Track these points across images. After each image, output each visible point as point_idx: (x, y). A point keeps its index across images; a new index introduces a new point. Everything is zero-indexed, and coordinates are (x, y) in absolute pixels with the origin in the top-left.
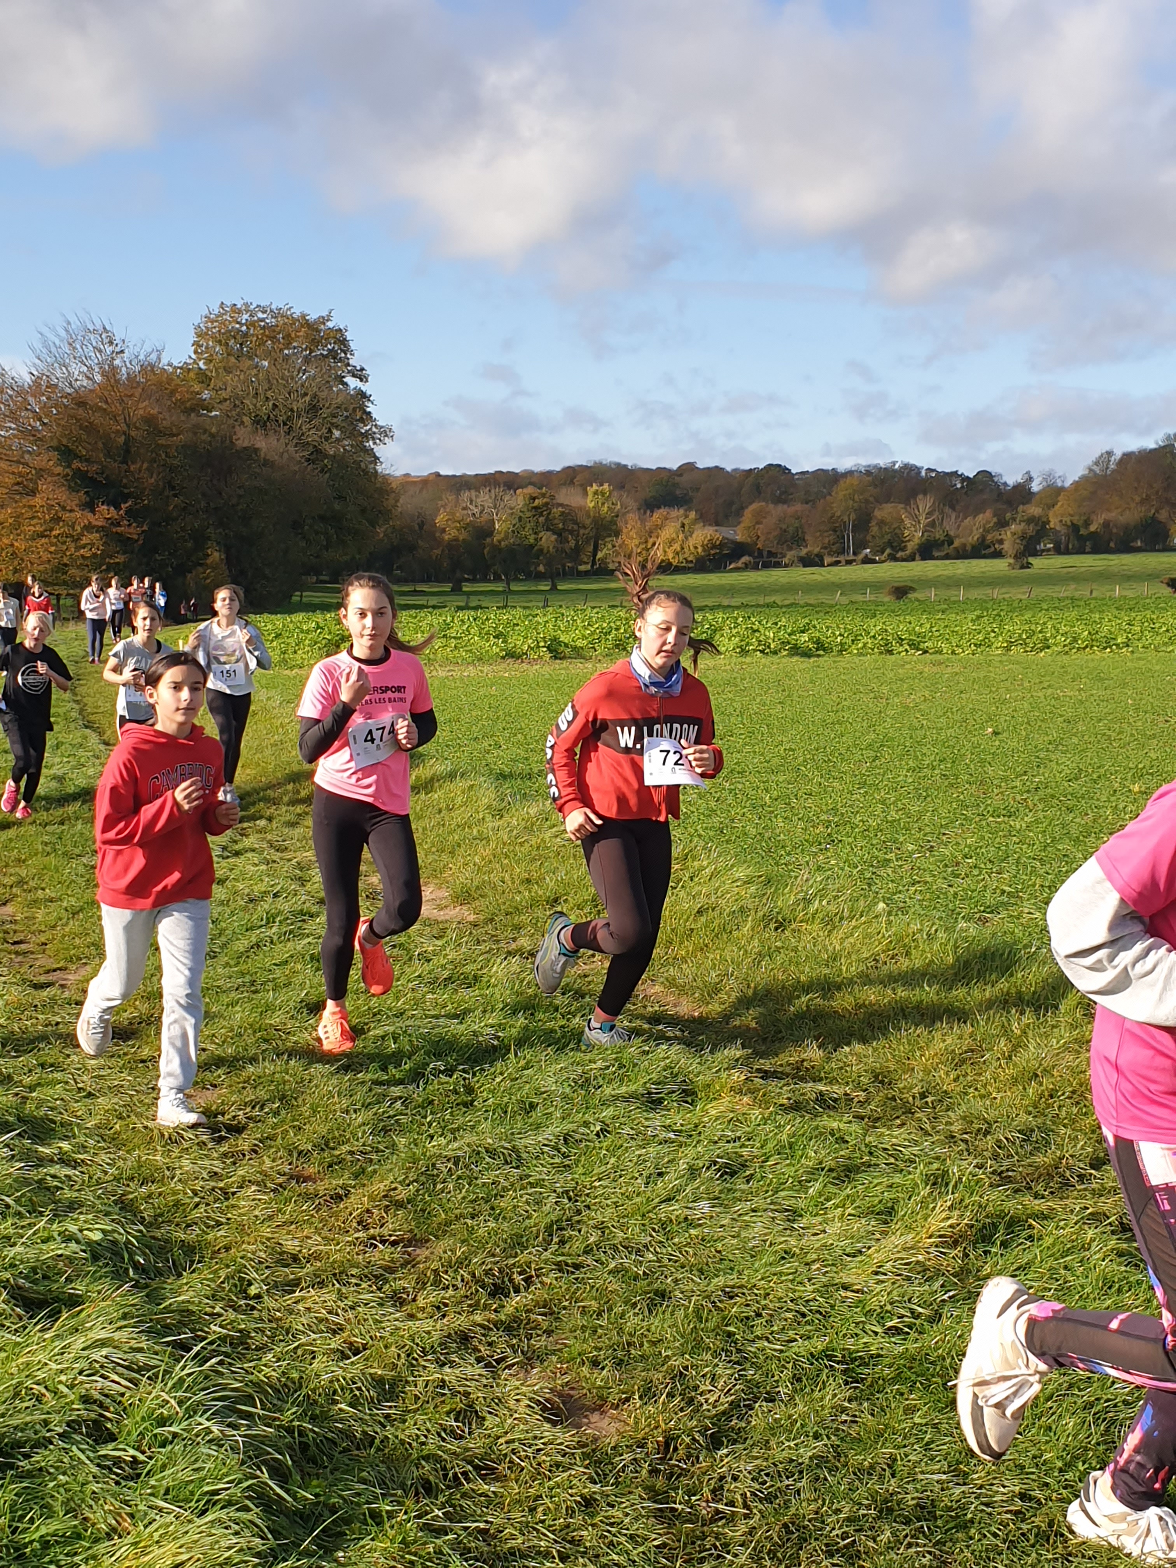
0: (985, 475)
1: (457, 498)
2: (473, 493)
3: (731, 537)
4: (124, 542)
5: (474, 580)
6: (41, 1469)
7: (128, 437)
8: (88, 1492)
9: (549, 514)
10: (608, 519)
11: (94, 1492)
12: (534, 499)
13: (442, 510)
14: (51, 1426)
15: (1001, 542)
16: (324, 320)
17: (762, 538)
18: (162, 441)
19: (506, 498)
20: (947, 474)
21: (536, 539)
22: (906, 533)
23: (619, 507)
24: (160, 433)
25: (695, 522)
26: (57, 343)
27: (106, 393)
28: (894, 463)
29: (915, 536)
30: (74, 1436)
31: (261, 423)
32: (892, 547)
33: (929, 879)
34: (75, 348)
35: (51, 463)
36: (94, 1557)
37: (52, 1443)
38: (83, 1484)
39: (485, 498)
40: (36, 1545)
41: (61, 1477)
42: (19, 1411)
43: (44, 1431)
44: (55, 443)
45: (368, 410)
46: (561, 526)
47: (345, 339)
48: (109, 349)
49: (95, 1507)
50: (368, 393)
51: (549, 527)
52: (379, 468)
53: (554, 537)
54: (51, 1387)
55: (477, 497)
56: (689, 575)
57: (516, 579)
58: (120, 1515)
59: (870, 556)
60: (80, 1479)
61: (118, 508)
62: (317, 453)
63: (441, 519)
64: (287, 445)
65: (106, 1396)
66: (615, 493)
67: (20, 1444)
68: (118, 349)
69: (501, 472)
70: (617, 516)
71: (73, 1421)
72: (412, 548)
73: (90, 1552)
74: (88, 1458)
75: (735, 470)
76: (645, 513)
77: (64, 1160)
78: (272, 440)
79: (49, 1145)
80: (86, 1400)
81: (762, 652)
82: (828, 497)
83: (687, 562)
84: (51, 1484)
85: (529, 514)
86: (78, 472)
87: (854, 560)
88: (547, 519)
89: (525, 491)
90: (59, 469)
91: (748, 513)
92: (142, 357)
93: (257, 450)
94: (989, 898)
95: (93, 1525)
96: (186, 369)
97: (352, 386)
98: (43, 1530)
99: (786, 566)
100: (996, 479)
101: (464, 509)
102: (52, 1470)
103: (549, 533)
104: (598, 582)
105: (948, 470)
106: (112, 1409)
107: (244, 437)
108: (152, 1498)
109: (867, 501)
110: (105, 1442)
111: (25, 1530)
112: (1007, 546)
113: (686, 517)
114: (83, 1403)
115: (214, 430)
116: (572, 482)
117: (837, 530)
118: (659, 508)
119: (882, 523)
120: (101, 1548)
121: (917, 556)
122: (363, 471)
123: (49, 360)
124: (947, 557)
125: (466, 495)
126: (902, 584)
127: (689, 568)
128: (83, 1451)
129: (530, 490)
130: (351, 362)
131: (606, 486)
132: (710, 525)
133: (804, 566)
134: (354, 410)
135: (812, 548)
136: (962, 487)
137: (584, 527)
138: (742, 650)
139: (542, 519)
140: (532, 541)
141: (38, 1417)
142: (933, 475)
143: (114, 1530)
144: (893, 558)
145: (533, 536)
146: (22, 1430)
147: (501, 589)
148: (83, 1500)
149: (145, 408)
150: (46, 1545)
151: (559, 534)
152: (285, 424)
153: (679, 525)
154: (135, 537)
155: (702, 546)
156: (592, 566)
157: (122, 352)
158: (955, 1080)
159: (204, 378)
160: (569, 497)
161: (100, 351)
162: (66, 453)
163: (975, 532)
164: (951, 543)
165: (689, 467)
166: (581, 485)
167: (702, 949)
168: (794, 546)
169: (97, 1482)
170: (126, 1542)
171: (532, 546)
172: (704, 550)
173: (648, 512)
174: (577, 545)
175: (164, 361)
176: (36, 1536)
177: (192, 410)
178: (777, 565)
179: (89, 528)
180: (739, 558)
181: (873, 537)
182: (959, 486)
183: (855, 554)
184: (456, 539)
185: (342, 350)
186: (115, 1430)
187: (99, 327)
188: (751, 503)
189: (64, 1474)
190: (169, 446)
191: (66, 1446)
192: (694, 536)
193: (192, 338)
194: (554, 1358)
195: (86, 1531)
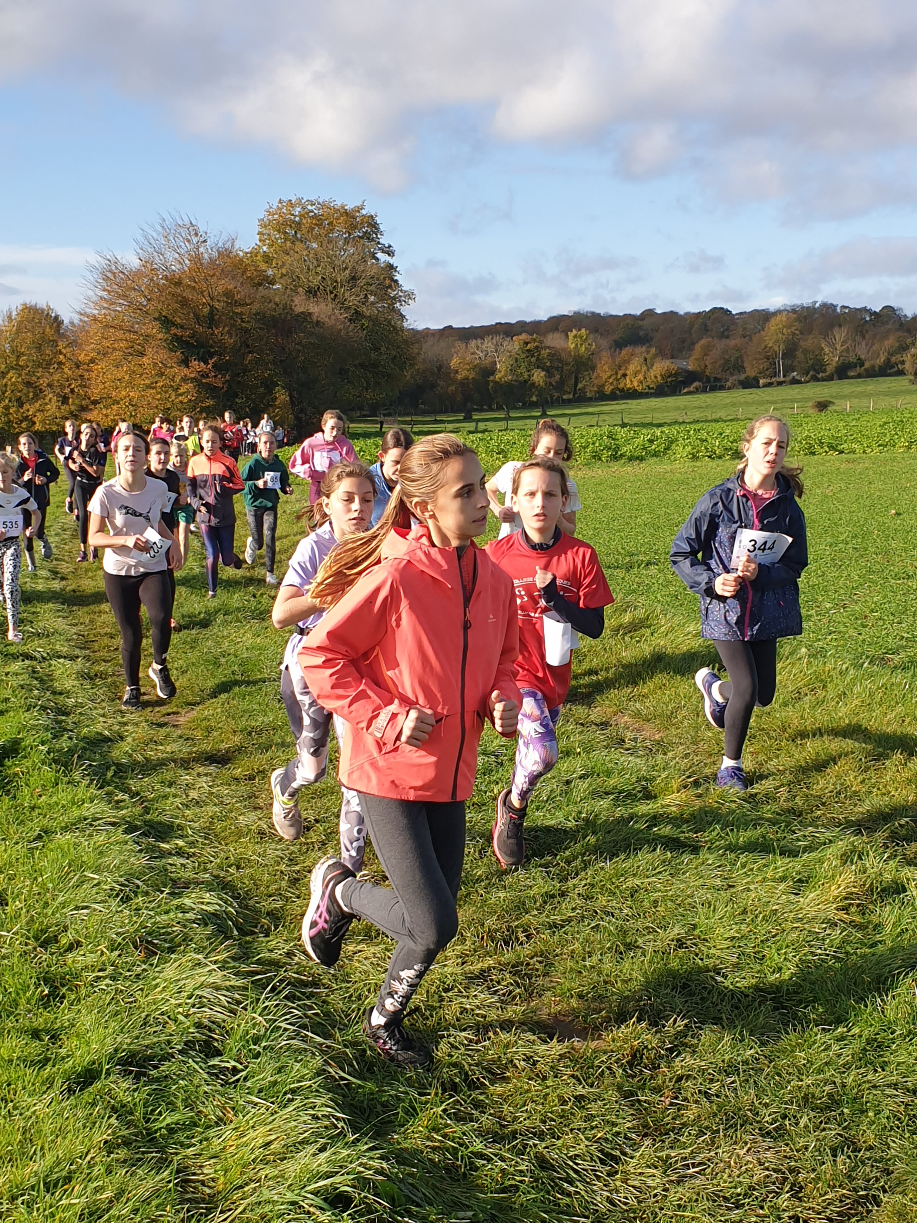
0: (889, 309)
1: (467, 346)
2: (479, 341)
3: (684, 367)
4: (212, 390)
5: (481, 410)
6: (166, 1077)
7: (212, 307)
8: (201, 1093)
9: (539, 355)
10: (586, 356)
11: (206, 1092)
12: (527, 343)
13: (455, 355)
14: (172, 1045)
15: (903, 362)
16: (359, 209)
17: (709, 367)
18: (239, 310)
19: (505, 344)
20: (858, 309)
21: (529, 376)
22: (826, 358)
23: (594, 347)
24: (237, 303)
25: (655, 356)
26: (155, 236)
27: (194, 274)
28: (815, 302)
29: (833, 360)
30: (190, 1052)
31: (312, 292)
32: (815, 370)
33: (842, 629)
34: (169, 240)
35: (154, 331)
36: (207, 1139)
37: (174, 1057)
38: (197, 1087)
39: (488, 344)
40: (164, 1131)
41: (181, 1082)
42: (149, 1034)
43: (168, 1048)
44: (157, 315)
45: (395, 278)
46: (548, 364)
47: (376, 223)
48: (195, 240)
49: (206, 1102)
50: (395, 265)
51: (540, 365)
52: (405, 324)
53: (543, 374)
54: (172, 1017)
55: (482, 343)
56: (651, 399)
57: (515, 408)
58: (225, 1108)
59: (798, 378)
60: (195, 1082)
61: (206, 363)
62: (357, 315)
63: (454, 362)
64: (333, 309)
65: (213, 1022)
66: (591, 336)
67: (151, 1058)
68: (202, 239)
69: (500, 323)
70: (593, 354)
71: (189, 1041)
72: (433, 386)
73: (203, 1135)
74: (201, 1067)
75: (687, 314)
76: (615, 351)
77: (180, 853)
78: (323, 306)
79: (168, 842)
80: (199, 1025)
81: (710, 457)
82: (762, 333)
83: (649, 388)
84: (174, 1087)
85: (524, 356)
86: (177, 338)
87: (784, 382)
88: (538, 359)
89: (520, 337)
90: (160, 336)
91: (698, 347)
92: (220, 245)
93: (310, 314)
94: (891, 643)
95: (206, 1116)
96: (254, 253)
97: (382, 260)
98: (169, 1120)
99: (729, 388)
100: (897, 313)
101: (473, 354)
102: (174, 1077)
103: (539, 370)
104: (579, 407)
105: (858, 307)
106: (217, 1032)
107: (300, 304)
108: (249, 1096)
109: (794, 334)
110: (213, 1056)
111: (156, 1120)
112: (907, 366)
113: (648, 352)
114: (197, 1028)
115: (277, 299)
116: (557, 329)
117: (770, 359)
118: (626, 346)
119: (806, 351)
120: (211, 1133)
121: (835, 377)
122: (393, 326)
123: (149, 250)
124: (859, 376)
125: (473, 343)
126: (823, 399)
127: (651, 394)
128: (197, 1063)
129: (524, 336)
130: (381, 241)
131: (583, 330)
132: (667, 358)
133: (744, 388)
134: (385, 279)
135: (751, 372)
136: (871, 320)
137: (567, 364)
138: (694, 456)
139: (534, 360)
140: (526, 377)
141: (163, 1038)
142: (847, 311)
143: (221, 1119)
144: (815, 379)
145: (527, 373)
146: (152, 1049)
147: (502, 416)
148: (197, 1098)
149: (223, 285)
150: (171, 1130)
151: (547, 370)
152: (331, 293)
153: (642, 360)
154: (221, 385)
155: (661, 375)
156: (574, 395)
157: (205, 241)
158: (861, 782)
159: (267, 259)
160: (554, 341)
161: (189, 241)
162: (166, 322)
163: (882, 355)
164: (862, 365)
165: (649, 313)
166: (563, 331)
167: (660, 688)
168: (736, 372)
169: (208, 1085)
170: (230, 1127)
171: (526, 381)
172: (663, 379)
173: (618, 350)
174: (561, 377)
175: (237, 247)
176: (164, 1124)
177: (260, 284)
178: (722, 388)
179: (185, 379)
180: (691, 384)
181: (799, 362)
182: (868, 319)
183: (784, 376)
184: (466, 378)
185: (374, 232)
186: (221, 1048)
187: (187, 222)
188: (700, 339)
189: (183, 1079)
190: (241, 313)
191: (183, 1059)
192: (654, 368)
193: (258, 229)
194: (549, 993)
195: (200, 1120)
